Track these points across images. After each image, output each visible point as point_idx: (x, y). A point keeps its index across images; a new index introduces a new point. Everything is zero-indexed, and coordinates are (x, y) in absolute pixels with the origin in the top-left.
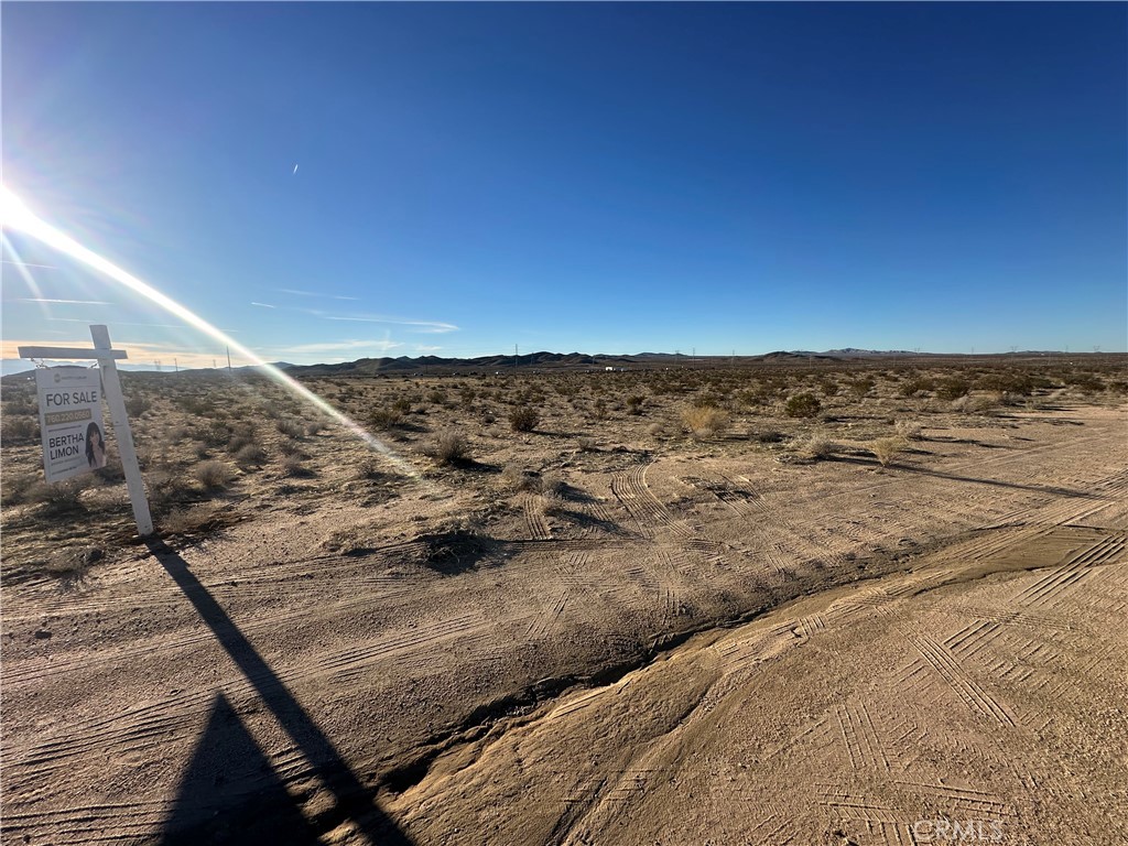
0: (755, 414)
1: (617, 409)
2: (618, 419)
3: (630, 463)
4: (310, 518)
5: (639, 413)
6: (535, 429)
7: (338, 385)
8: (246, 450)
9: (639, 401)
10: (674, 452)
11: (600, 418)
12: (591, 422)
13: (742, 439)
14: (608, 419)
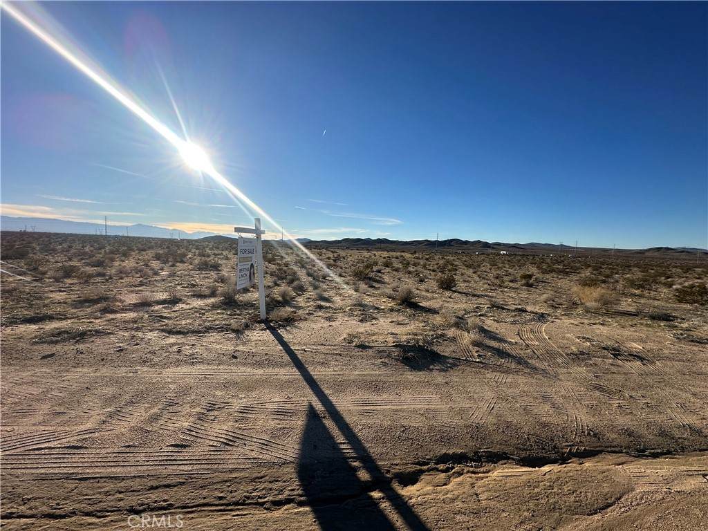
0: (641, 296)
1: (512, 281)
2: (514, 288)
3: (531, 320)
4: (333, 323)
5: (531, 286)
6: (454, 289)
7: (333, 252)
8: (296, 283)
9: (530, 276)
10: (566, 317)
11: (500, 286)
12: (493, 288)
13: (630, 315)
14: (506, 287)
